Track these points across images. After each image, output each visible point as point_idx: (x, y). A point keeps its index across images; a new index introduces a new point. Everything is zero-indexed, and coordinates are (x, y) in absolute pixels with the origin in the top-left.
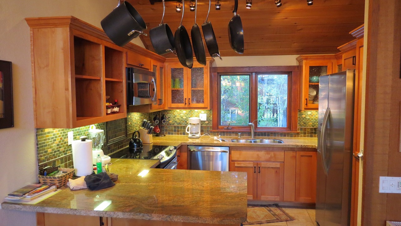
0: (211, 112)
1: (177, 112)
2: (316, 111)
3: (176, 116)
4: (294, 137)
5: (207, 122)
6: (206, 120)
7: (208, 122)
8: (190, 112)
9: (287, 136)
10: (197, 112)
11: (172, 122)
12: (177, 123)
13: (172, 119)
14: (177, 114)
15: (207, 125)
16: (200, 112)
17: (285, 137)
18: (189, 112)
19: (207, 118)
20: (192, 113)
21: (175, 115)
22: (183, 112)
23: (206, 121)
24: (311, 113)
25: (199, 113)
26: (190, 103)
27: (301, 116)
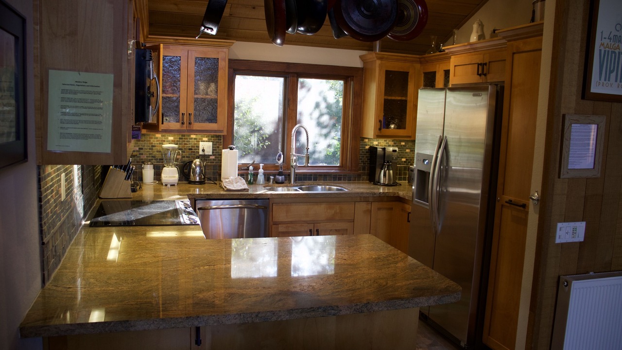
0: (221, 140)
1: (157, 138)
2: (385, 141)
3: (155, 146)
4: (353, 181)
5: (213, 157)
6: (211, 153)
7: (215, 157)
8: (182, 139)
9: (344, 180)
10: (195, 139)
11: (147, 157)
12: (156, 159)
13: (147, 152)
14: (156, 142)
15: (213, 162)
16: (199, 139)
17: (340, 181)
18: (180, 138)
19: (213, 150)
20: (184, 141)
21: (152, 143)
22: (167, 138)
23: (211, 155)
24: (378, 143)
25: (199, 142)
26: (192, 121)
27: (365, 147)
